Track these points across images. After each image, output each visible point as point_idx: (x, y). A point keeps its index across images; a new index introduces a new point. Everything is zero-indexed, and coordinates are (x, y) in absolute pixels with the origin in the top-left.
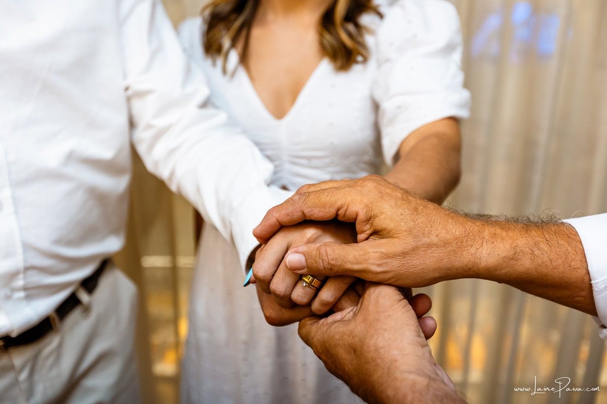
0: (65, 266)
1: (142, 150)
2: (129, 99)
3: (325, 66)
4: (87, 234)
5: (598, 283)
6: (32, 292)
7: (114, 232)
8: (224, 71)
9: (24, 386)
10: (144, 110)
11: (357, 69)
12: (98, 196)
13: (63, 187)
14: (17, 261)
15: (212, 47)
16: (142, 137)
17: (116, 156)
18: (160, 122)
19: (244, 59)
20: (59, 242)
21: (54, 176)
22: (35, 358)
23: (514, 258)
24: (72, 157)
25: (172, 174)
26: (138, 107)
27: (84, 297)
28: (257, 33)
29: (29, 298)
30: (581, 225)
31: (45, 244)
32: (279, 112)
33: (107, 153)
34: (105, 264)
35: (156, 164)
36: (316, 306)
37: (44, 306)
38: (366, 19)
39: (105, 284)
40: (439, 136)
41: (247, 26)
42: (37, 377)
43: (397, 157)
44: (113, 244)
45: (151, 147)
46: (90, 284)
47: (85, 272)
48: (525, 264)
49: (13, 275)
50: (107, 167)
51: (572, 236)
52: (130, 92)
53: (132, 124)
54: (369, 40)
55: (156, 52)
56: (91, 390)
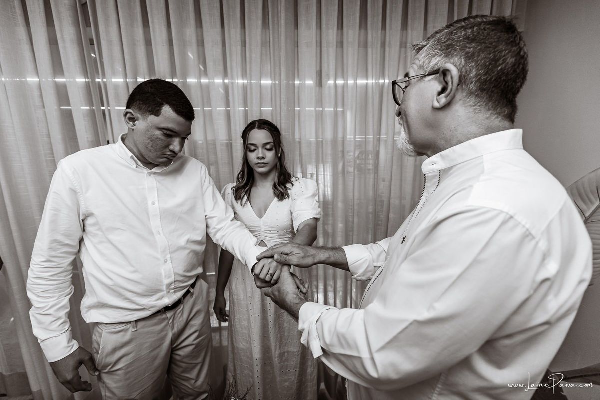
0: (187, 279)
1: (212, 236)
2: (206, 219)
3: (276, 199)
4: (193, 268)
5: (350, 263)
6: (176, 290)
7: (199, 266)
8: (242, 205)
9: (171, 325)
10: (213, 223)
11: (286, 201)
12: (196, 253)
13: (187, 252)
14: (172, 279)
15: (238, 197)
16: (212, 232)
17: (202, 239)
18: (219, 227)
19: (249, 199)
20: (185, 271)
21: (184, 248)
22: (175, 314)
23: (330, 258)
24: (189, 241)
25: (224, 243)
26: (210, 221)
27: (192, 291)
28: (253, 190)
29: (175, 292)
30: (346, 248)
31: (181, 273)
32: (261, 217)
33: (200, 239)
34: (198, 277)
35: (218, 240)
36: (272, 282)
37: (180, 295)
38: (288, 186)
39: (198, 285)
40: (309, 225)
41: (250, 190)
42: (175, 322)
43: (298, 230)
44: (200, 270)
45: (215, 235)
46: (193, 286)
47: (192, 282)
48: (332, 260)
49: (171, 284)
50: (199, 243)
51: (343, 251)
52: (207, 217)
53: (207, 227)
54: (289, 192)
55: (216, 203)
56: (193, 326)
